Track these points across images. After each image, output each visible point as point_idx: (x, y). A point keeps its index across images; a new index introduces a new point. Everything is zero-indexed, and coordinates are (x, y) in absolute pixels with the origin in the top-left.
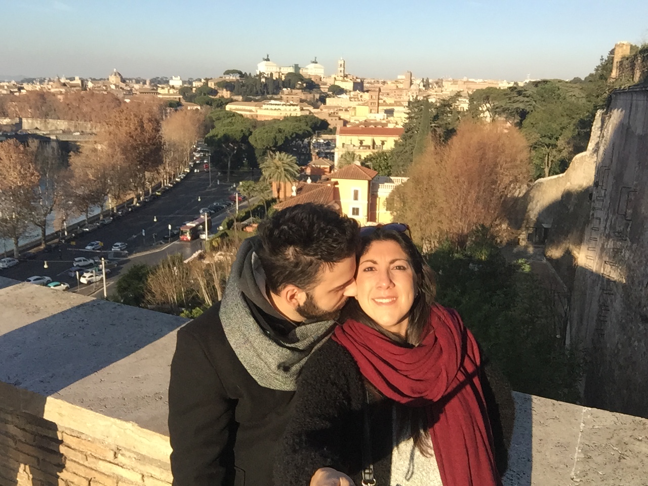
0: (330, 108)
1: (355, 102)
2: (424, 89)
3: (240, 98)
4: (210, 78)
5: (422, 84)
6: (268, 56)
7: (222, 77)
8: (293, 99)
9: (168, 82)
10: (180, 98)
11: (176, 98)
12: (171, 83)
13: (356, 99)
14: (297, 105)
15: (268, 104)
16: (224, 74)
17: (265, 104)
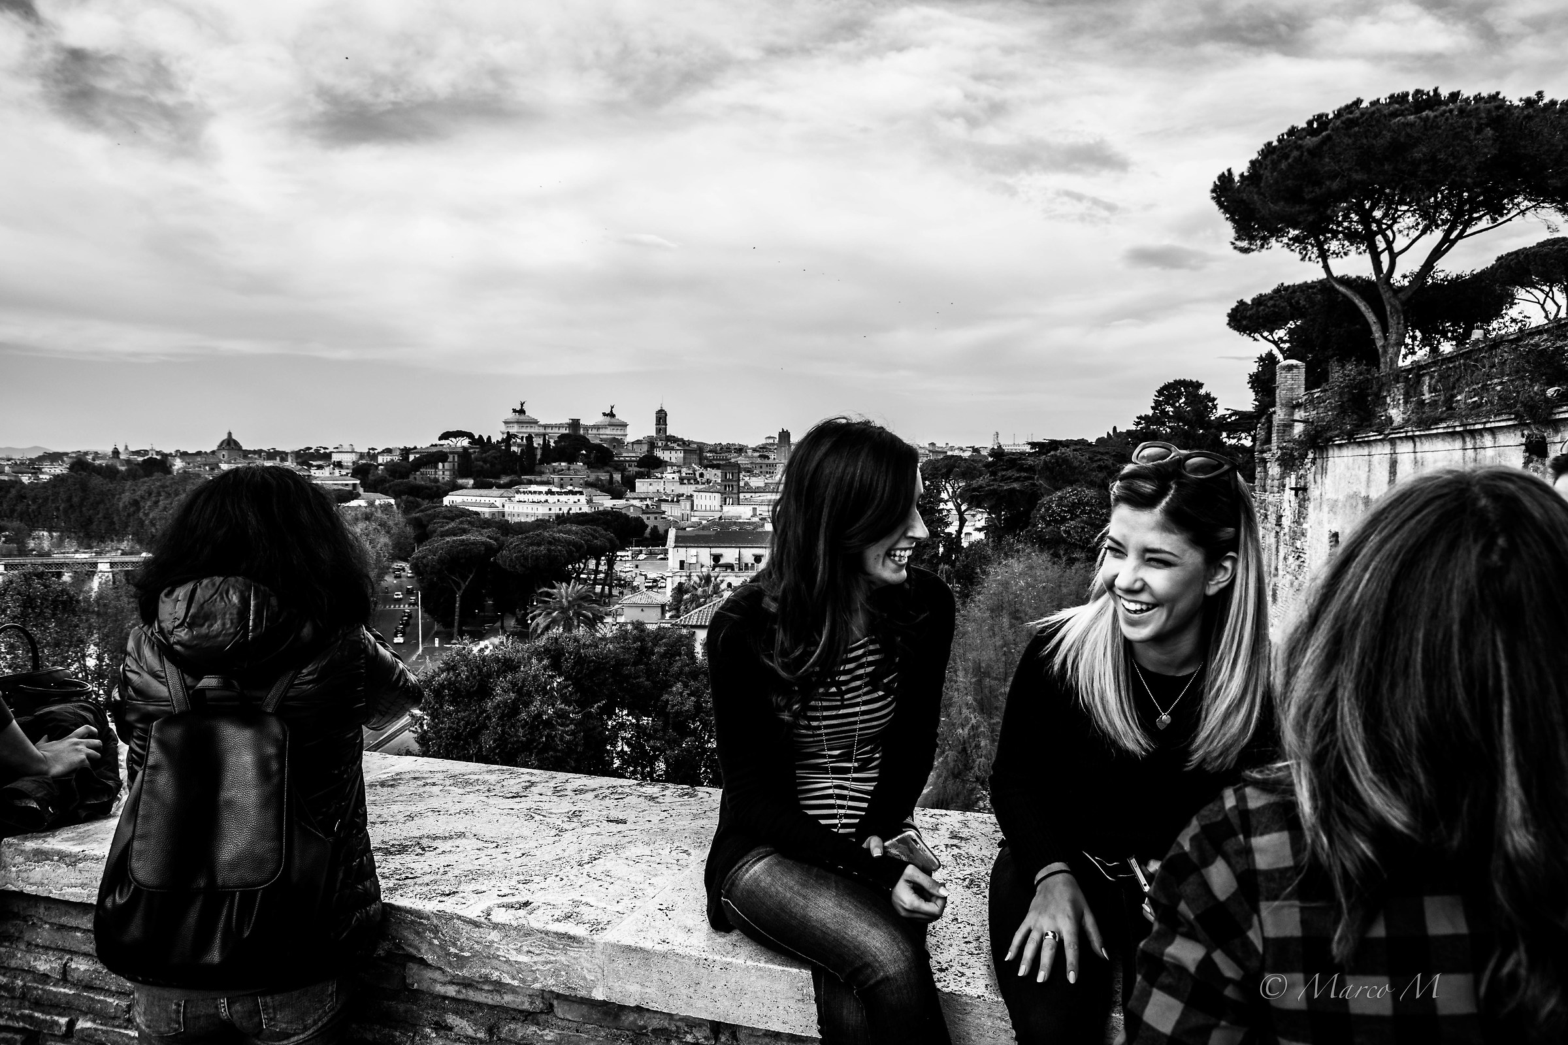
0: (643, 497)
1: (691, 486)
3: (471, 482)
4: (411, 447)
6: (522, 405)
7: (436, 445)
8: (572, 482)
9: (329, 456)
10: (354, 485)
11: (347, 485)
12: (335, 458)
13: (692, 481)
14: (581, 493)
15: (524, 493)
16: (440, 439)
17: (518, 492)
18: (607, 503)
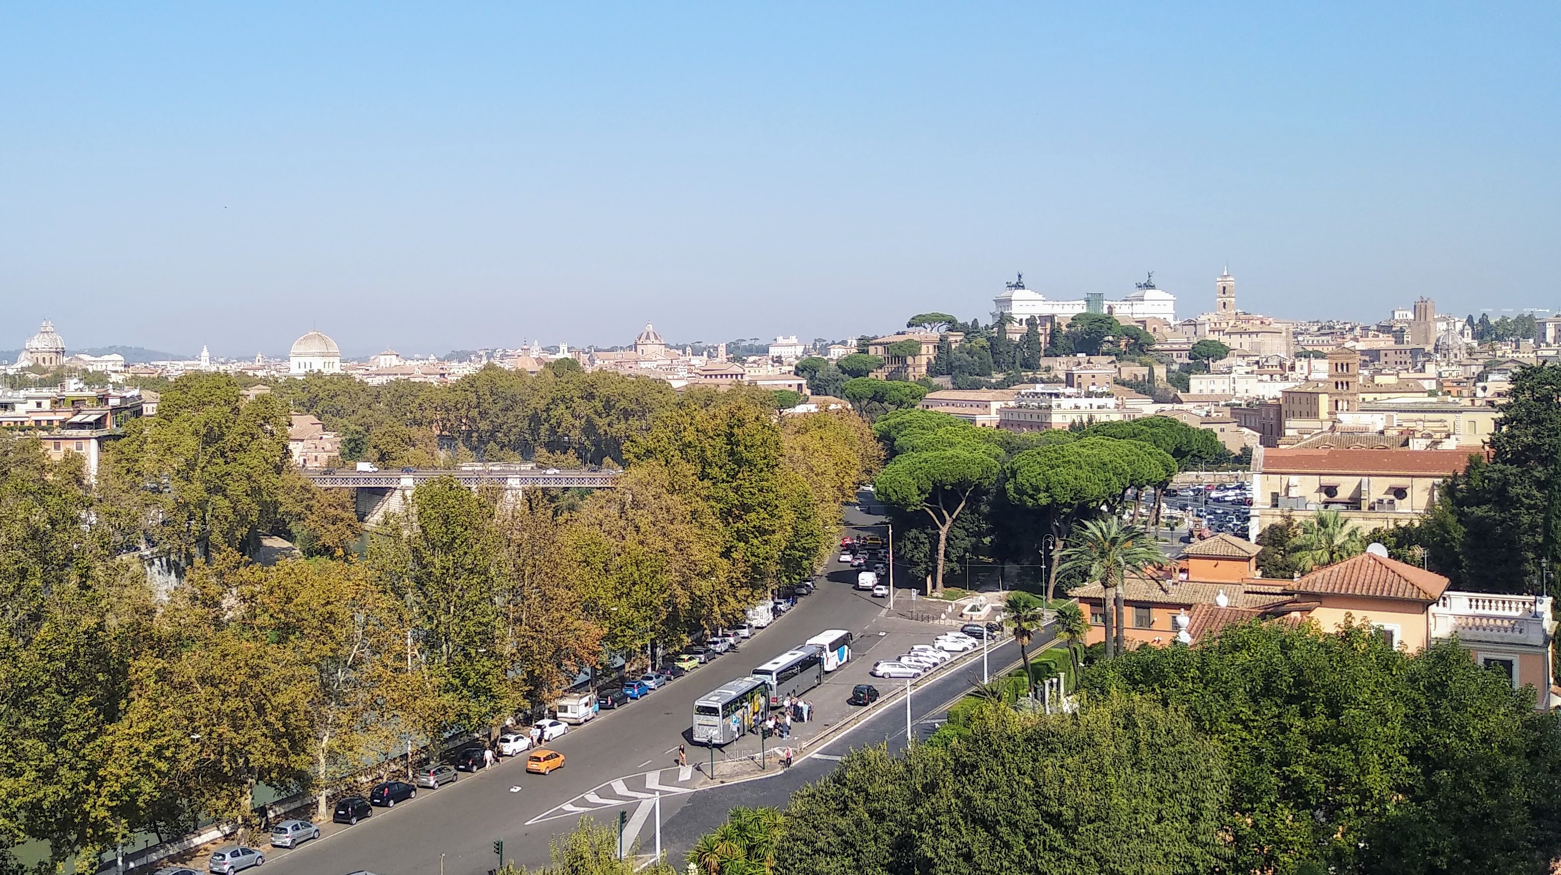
0: (1200, 400)
1: (1272, 384)
2: (1475, 344)
3: (951, 381)
4: (871, 336)
5: (1468, 331)
6: (1020, 276)
7: (903, 333)
8: (1093, 380)
9: (764, 351)
10: (800, 386)
11: (790, 386)
12: (774, 351)
13: (1277, 377)
14: (1109, 395)
15: (1027, 395)
16: (910, 325)
17: (1017, 395)
18: (1148, 408)
